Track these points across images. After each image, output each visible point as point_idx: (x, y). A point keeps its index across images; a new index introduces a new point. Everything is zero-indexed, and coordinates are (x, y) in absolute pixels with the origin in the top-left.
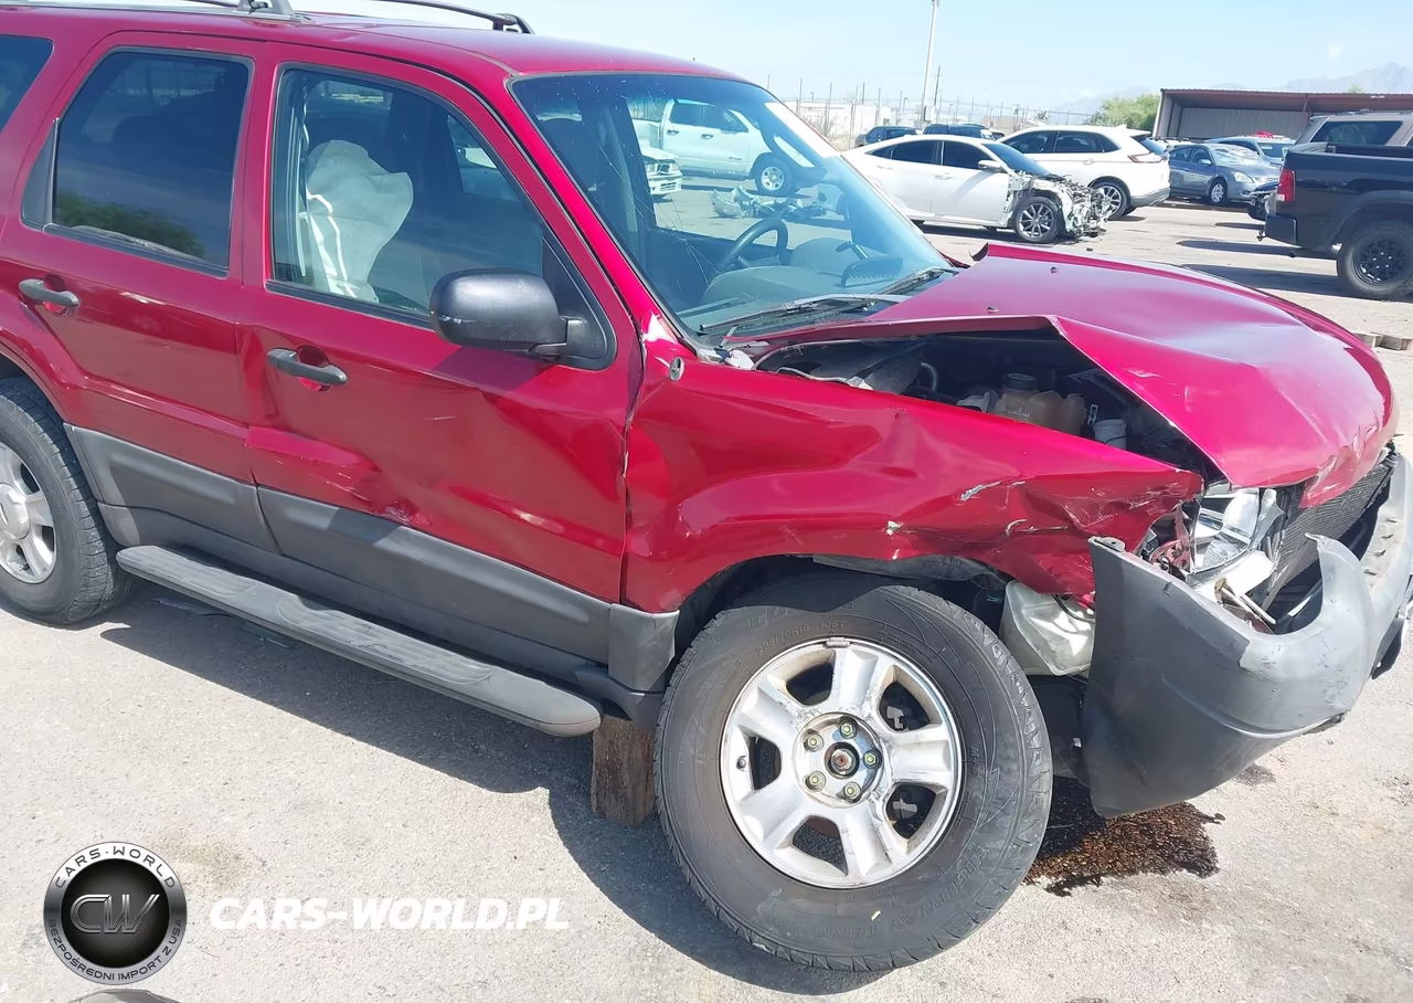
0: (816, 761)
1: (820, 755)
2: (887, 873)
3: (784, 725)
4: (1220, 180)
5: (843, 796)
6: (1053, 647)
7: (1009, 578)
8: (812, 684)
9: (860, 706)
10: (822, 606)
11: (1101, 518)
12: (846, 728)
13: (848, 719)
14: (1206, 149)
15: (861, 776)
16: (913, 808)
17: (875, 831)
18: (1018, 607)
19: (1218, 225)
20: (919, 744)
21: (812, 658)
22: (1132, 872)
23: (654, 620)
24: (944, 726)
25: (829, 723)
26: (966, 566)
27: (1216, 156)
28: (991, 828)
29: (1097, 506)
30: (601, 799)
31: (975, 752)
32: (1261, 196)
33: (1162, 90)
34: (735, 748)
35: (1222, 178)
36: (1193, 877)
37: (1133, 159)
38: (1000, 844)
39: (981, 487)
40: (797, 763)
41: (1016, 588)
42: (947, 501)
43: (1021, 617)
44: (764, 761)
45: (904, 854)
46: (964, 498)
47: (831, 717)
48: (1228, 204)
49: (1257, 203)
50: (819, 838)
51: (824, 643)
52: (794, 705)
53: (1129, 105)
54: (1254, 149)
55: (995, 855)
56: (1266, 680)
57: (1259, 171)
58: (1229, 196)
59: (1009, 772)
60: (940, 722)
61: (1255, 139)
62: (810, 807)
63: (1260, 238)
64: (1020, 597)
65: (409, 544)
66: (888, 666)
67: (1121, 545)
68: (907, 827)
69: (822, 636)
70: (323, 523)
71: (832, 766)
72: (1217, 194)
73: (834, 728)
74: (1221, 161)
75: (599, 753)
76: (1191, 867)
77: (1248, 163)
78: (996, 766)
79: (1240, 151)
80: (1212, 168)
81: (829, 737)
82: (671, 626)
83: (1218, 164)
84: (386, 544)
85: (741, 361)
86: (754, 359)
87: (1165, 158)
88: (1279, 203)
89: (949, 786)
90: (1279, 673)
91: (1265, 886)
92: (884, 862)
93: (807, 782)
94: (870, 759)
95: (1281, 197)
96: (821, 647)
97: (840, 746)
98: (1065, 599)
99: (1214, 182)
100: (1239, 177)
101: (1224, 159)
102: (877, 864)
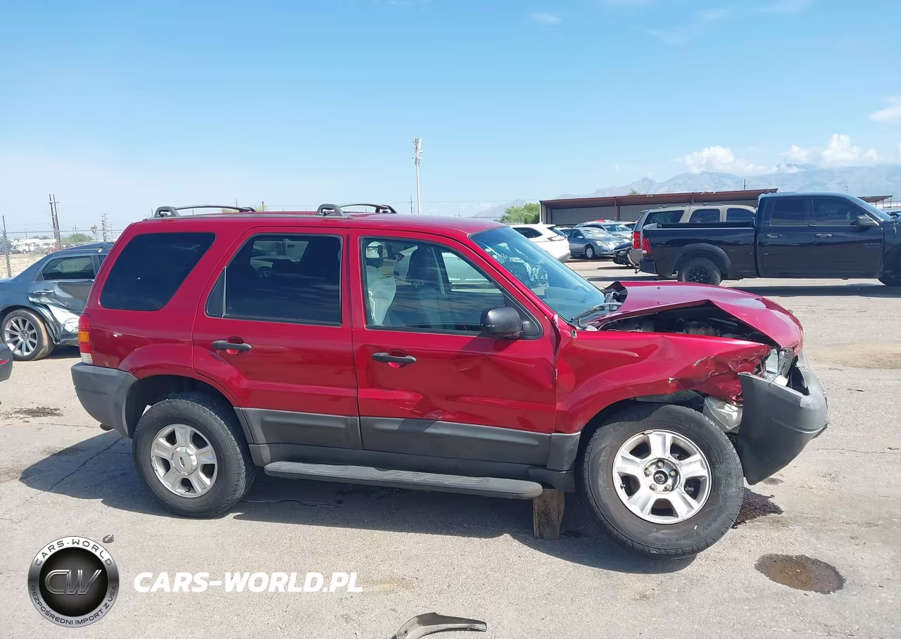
0: (650, 480)
1: (651, 478)
2: (693, 513)
3: (636, 468)
4: (589, 246)
5: (666, 489)
6: (727, 418)
7: (706, 395)
8: (642, 450)
9: (664, 454)
10: (640, 418)
11: (740, 366)
12: (660, 464)
13: (660, 460)
14: (578, 231)
15: (670, 481)
16: (692, 489)
17: (684, 499)
18: (711, 406)
19: (599, 269)
20: (691, 463)
21: (640, 440)
22: (755, 517)
23: (572, 436)
24: (698, 454)
25: (652, 464)
26: (691, 393)
27: (585, 234)
28: (728, 485)
29: (737, 361)
30: (541, 529)
31: (713, 459)
32: (619, 252)
33: (540, 201)
34: (618, 482)
35: (590, 245)
36: (777, 515)
37: (550, 239)
38: (734, 490)
39: (700, 360)
40: (645, 482)
41: (708, 399)
42: (690, 367)
43: (713, 410)
44: (631, 484)
45: (697, 505)
46: (695, 365)
47: (654, 461)
48: (597, 257)
49: (617, 256)
50: (663, 508)
51: (643, 434)
52: (637, 460)
53: (521, 211)
54: (602, 228)
55: (733, 494)
56: (809, 410)
57: (609, 240)
58: (596, 254)
59: (729, 463)
60: (696, 453)
61: (601, 223)
62: (655, 496)
63: (636, 273)
64: (711, 402)
65: (443, 428)
66: (669, 437)
67: (750, 373)
68: (694, 495)
69: (642, 430)
70: (396, 427)
71: (657, 480)
72: (589, 253)
73: (654, 466)
74: (588, 236)
75: (537, 508)
76: (774, 512)
77: (602, 236)
78: (723, 462)
79: (596, 230)
80: (583, 240)
81: (653, 470)
82: (578, 438)
83: (587, 238)
84: (431, 430)
85: (591, 329)
86: (597, 328)
87: (566, 237)
88: (644, 254)
89: (707, 475)
90: (811, 407)
91: (803, 513)
92: (690, 509)
93: (651, 487)
94: (673, 473)
95: (645, 252)
96: (642, 435)
97: (657, 473)
98: (727, 400)
99: (587, 247)
100: (599, 244)
101: (589, 235)
102: (688, 511)
